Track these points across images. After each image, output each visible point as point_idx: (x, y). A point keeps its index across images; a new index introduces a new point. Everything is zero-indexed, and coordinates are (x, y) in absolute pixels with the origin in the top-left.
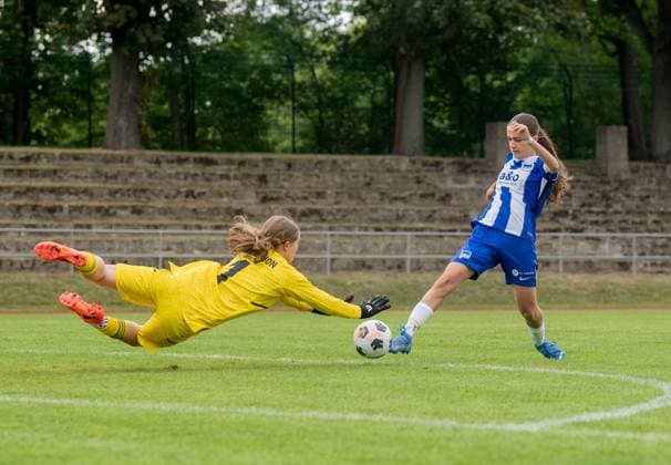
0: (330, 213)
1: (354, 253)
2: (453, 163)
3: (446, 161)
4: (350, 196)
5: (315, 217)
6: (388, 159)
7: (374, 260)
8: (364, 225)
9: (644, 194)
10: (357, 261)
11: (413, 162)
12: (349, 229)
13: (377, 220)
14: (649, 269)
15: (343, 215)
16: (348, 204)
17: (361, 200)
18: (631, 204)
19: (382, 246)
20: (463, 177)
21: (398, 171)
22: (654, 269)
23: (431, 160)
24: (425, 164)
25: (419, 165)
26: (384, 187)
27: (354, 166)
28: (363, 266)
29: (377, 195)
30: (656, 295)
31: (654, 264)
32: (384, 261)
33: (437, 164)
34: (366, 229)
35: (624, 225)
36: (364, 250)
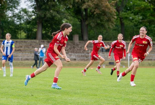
0: (23, 50)
1: (26, 57)
2: (47, 41)
3: (45, 41)
4: (27, 47)
5: (20, 51)
6: (35, 40)
7: (29, 59)
8: (29, 52)
9: (81, 47)
10: (26, 59)
11: (39, 41)
12: (26, 53)
13: (31, 51)
14: (80, 60)
15: (25, 50)
16: (26, 49)
17: (29, 48)
18: (78, 48)
19: (31, 56)
20: (48, 44)
21: (36, 42)
22: (81, 60)
23: (42, 40)
24: (41, 41)
25: (40, 42)
26: (33, 45)
27: (28, 42)
28: (27, 59)
29: (31, 47)
30: (80, 65)
31: (81, 59)
32: (31, 59)
33: (44, 41)
34: (29, 53)
35: (76, 52)
36: (28, 57)
